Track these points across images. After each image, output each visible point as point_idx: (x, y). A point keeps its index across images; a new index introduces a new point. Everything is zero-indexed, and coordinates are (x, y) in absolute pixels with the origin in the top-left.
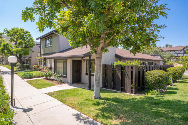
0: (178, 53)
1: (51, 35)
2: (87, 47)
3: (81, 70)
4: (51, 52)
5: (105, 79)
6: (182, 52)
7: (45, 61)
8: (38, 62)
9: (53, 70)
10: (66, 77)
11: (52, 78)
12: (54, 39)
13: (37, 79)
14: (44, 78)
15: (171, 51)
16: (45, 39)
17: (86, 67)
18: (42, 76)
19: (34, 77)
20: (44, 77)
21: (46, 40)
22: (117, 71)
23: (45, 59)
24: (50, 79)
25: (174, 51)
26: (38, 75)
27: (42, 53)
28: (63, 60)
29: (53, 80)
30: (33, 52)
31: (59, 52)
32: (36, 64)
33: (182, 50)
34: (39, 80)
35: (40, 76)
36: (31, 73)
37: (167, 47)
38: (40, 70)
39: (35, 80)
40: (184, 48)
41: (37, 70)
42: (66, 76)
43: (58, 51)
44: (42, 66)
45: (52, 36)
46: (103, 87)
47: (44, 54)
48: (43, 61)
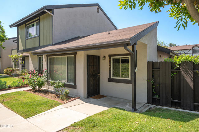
0: (186, 53)
1: (38, 18)
2: (109, 34)
3: (99, 73)
4: (38, 46)
5: (153, 88)
6: (191, 51)
7: (25, 62)
8: (13, 64)
9: (44, 74)
10: (74, 87)
11: (43, 88)
12: (44, 23)
13: (17, 92)
14: (29, 88)
15: (178, 50)
16: (26, 25)
17: (110, 68)
18: (24, 86)
19: (10, 88)
20: (27, 86)
21: (27, 28)
22: (183, 73)
23: (24, 59)
24: (39, 91)
25: (181, 50)
26: (17, 84)
27: (21, 48)
28: (66, 56)
29: (45, 92)
30: (4, 48)
31: (53, 45)
32: (9, 68)
33: (191, 49)
34: (20, 94)
35: (20, 85)
36: (3, 81)
37: (170, 46)
38: (17, 75)
39: (11, 93)
40: (192, 47)
41: (12, 76)
42: (73, 84)
43: (51, 43)
44: (19, 70)
45: (39, 20)
46: (148, 103)
47: (25, 50)
48: (20, 61)
